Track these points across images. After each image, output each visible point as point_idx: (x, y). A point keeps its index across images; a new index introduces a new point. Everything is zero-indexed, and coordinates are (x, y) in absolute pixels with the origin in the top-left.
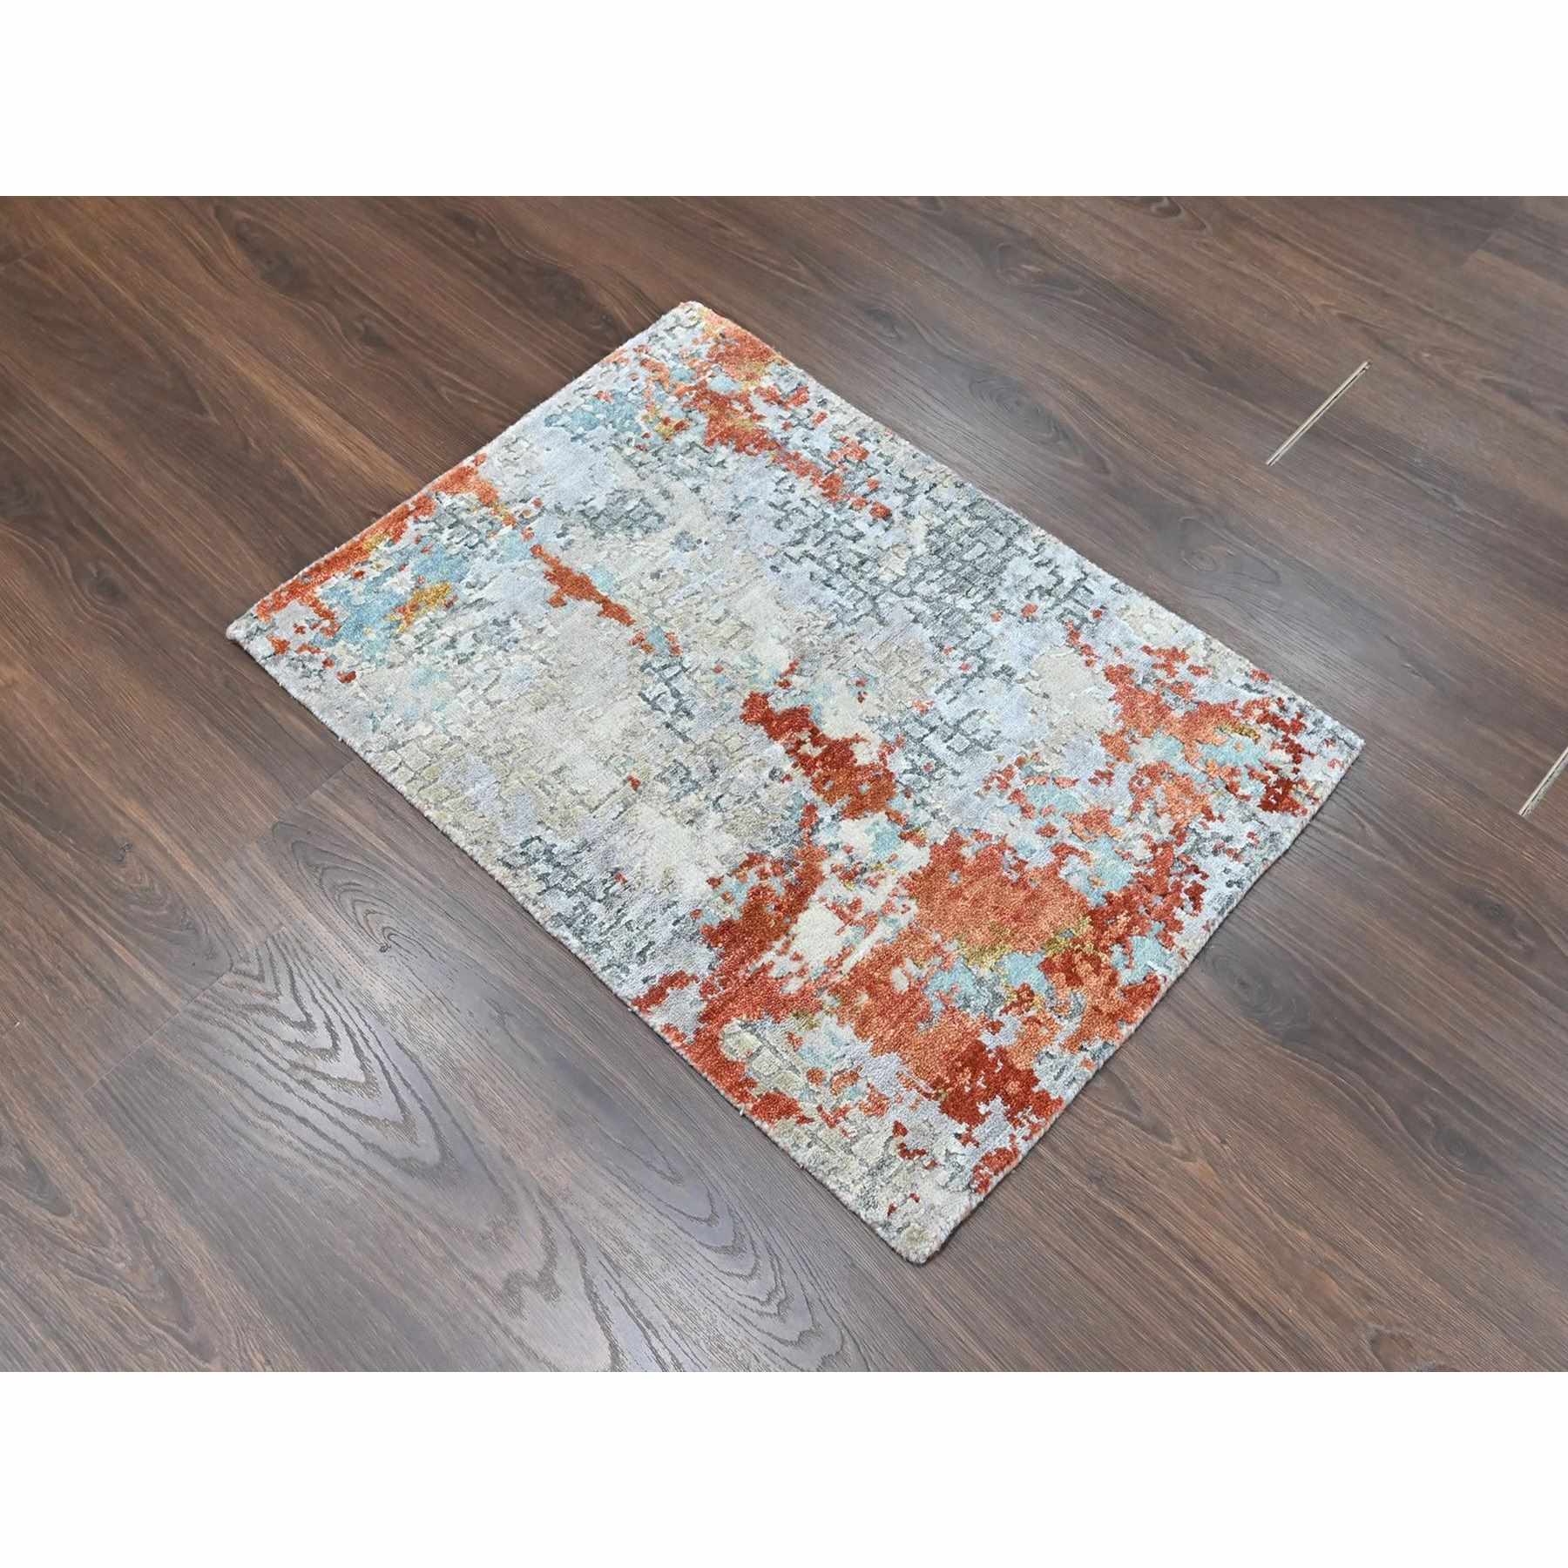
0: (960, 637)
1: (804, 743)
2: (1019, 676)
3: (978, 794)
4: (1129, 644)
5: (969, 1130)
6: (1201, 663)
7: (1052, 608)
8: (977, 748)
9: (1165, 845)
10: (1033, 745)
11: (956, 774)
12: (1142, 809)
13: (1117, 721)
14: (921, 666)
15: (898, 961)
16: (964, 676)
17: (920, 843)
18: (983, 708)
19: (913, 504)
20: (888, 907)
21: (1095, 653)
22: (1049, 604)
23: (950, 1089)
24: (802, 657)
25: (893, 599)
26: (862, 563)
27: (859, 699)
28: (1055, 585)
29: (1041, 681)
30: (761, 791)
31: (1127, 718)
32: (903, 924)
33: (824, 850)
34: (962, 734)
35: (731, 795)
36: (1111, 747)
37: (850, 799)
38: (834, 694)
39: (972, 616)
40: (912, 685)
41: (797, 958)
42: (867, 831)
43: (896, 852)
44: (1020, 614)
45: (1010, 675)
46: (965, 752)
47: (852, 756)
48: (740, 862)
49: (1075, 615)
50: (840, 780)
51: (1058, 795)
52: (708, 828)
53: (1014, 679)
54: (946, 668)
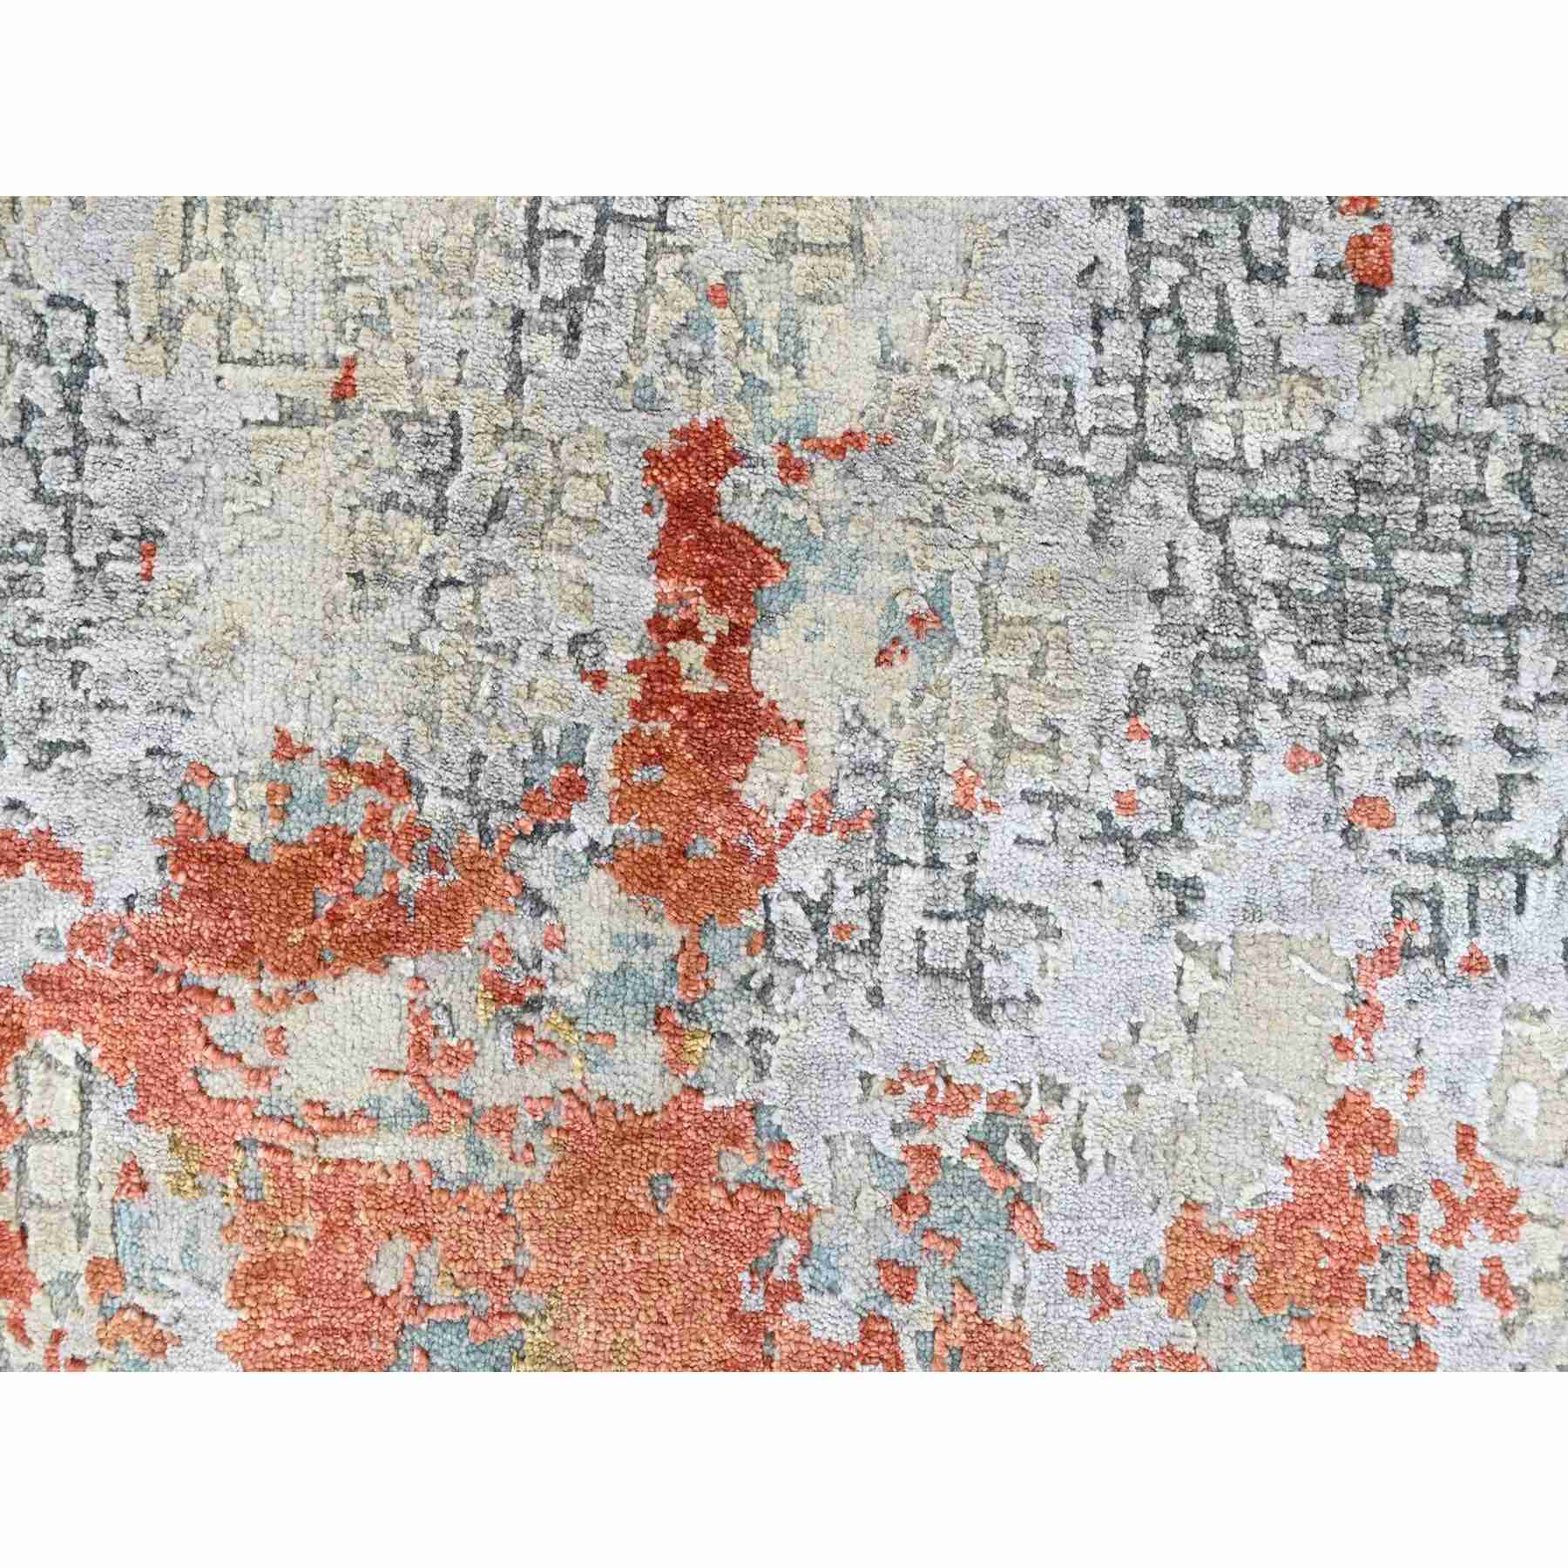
0: (1192, 727)
1: (698, 638)
2: (1196, 932)
3: (866, 1078)
4: (1454, 1092)
6: (1518, 1276)
7: (1414, 858)
8: (965, 990)
10: (1060, 1094)
11: (876, 996)
13: (1249, 1215)
14: (1054, 711)
15: (424, 1234)
16: (1105, 816)
17: (675, 1062)
18: (1062, 923)
19: (1449, 315)
20: (502, 1120)
21: (1376, 1042)
22: (1421, 845)
24: (883, 442)
25: (1173, 501)
26: (1211, 346)
27: (881, 653)
28: (1478, 816)
29: (1219, 985)
30: (529, 654)
31: (1270, 1229)
32: (493, 1178)
33: (514, 891)
34: (970, 933)
35: (475, 602)
36: (1179, 1253)
37: (657, 842)
38: (851, 591)
39: (1261, 707)
40: (1000, 730)
41: (277, 1040)
42: (617, 940)
43: (618, 1034)
44: (1346, 802)
45: (1182, 911)
46: (936, 974)
47: (746, 760)
48: (360, 756)
49: (1437, 921)
50: (678, 786)
51: (991, 1236)
52: (375, 624)
53: (1180, 928)
54: (1095, 763)
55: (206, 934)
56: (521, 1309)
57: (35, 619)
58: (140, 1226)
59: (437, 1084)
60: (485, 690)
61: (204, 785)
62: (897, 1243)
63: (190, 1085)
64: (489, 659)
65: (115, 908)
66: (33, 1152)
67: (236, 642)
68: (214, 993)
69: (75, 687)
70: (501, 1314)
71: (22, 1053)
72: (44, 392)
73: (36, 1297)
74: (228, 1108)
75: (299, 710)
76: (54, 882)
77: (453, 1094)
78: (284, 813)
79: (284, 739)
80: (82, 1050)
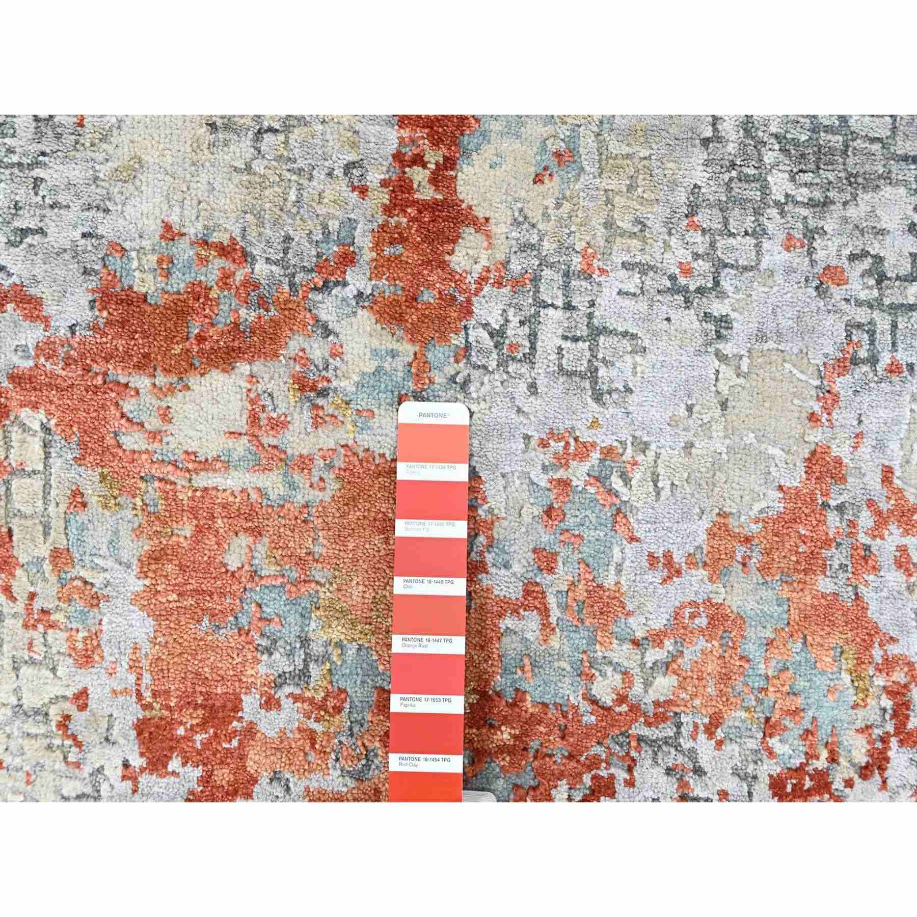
0: (726, 223)
1: (424, 165)
2: (728, 348)
3: (527, 438)
4: (880, 446)
5: (142, 770)
7: (859, 303)
8: (587, 384)
9: (635, 709)
10: (644, 447)
11: (533, 388)
12: (660, 644)
13: (757, 521)
14: (642, 211)
15: (257, 532)
16: (673, 278)
18: (646, 343)
20: (304, 463)
21: (835, 416)
22: (863, 295)
23: (166, 713)
27: (537, 175)
28: (898, 278)
29: (741, 381)
30: (320, 175)
31: (770, 529)
32: (300, 499)
33: (311, 322)
34: (590, 349)
35: (286, 143)
36: (715, 543)
37: (400, 292)
38: (518, 137)
39: (769, 211)
40: (609, 224)
41: (166, 415)
42: (375, 352)
43: (376, 410)
44: (819, 269)
45: (719, 336)
46: (570, 374)
47: (454, 241)
48: (215, 238)
49: (872, 342)
50: (412, 257)
51: (602, 534)
52: (225, 156)
53: (717, 346)
54: (667, 246)
55: (121, 349)
56: (317, 578)
57: (11, 151)
58: (82, 528)
59: (266, 440)
60: (293, 197)
61: (118, 255)
62: (545, 538)
63: (113, 442)
64: (294, 178)
65: (63, 332)
66: (15, 483)
67: (137, 166)
68: (126, 385)
69: (36, 194)
70: (305, 581)
71: (8, 422)
73: (19, 572)
74: (136, 456)
75: (177, 209)
76: (26, 317)
77: (275, 447)
78: (168, 274)
79: (168, 227)
80: (45, 421)
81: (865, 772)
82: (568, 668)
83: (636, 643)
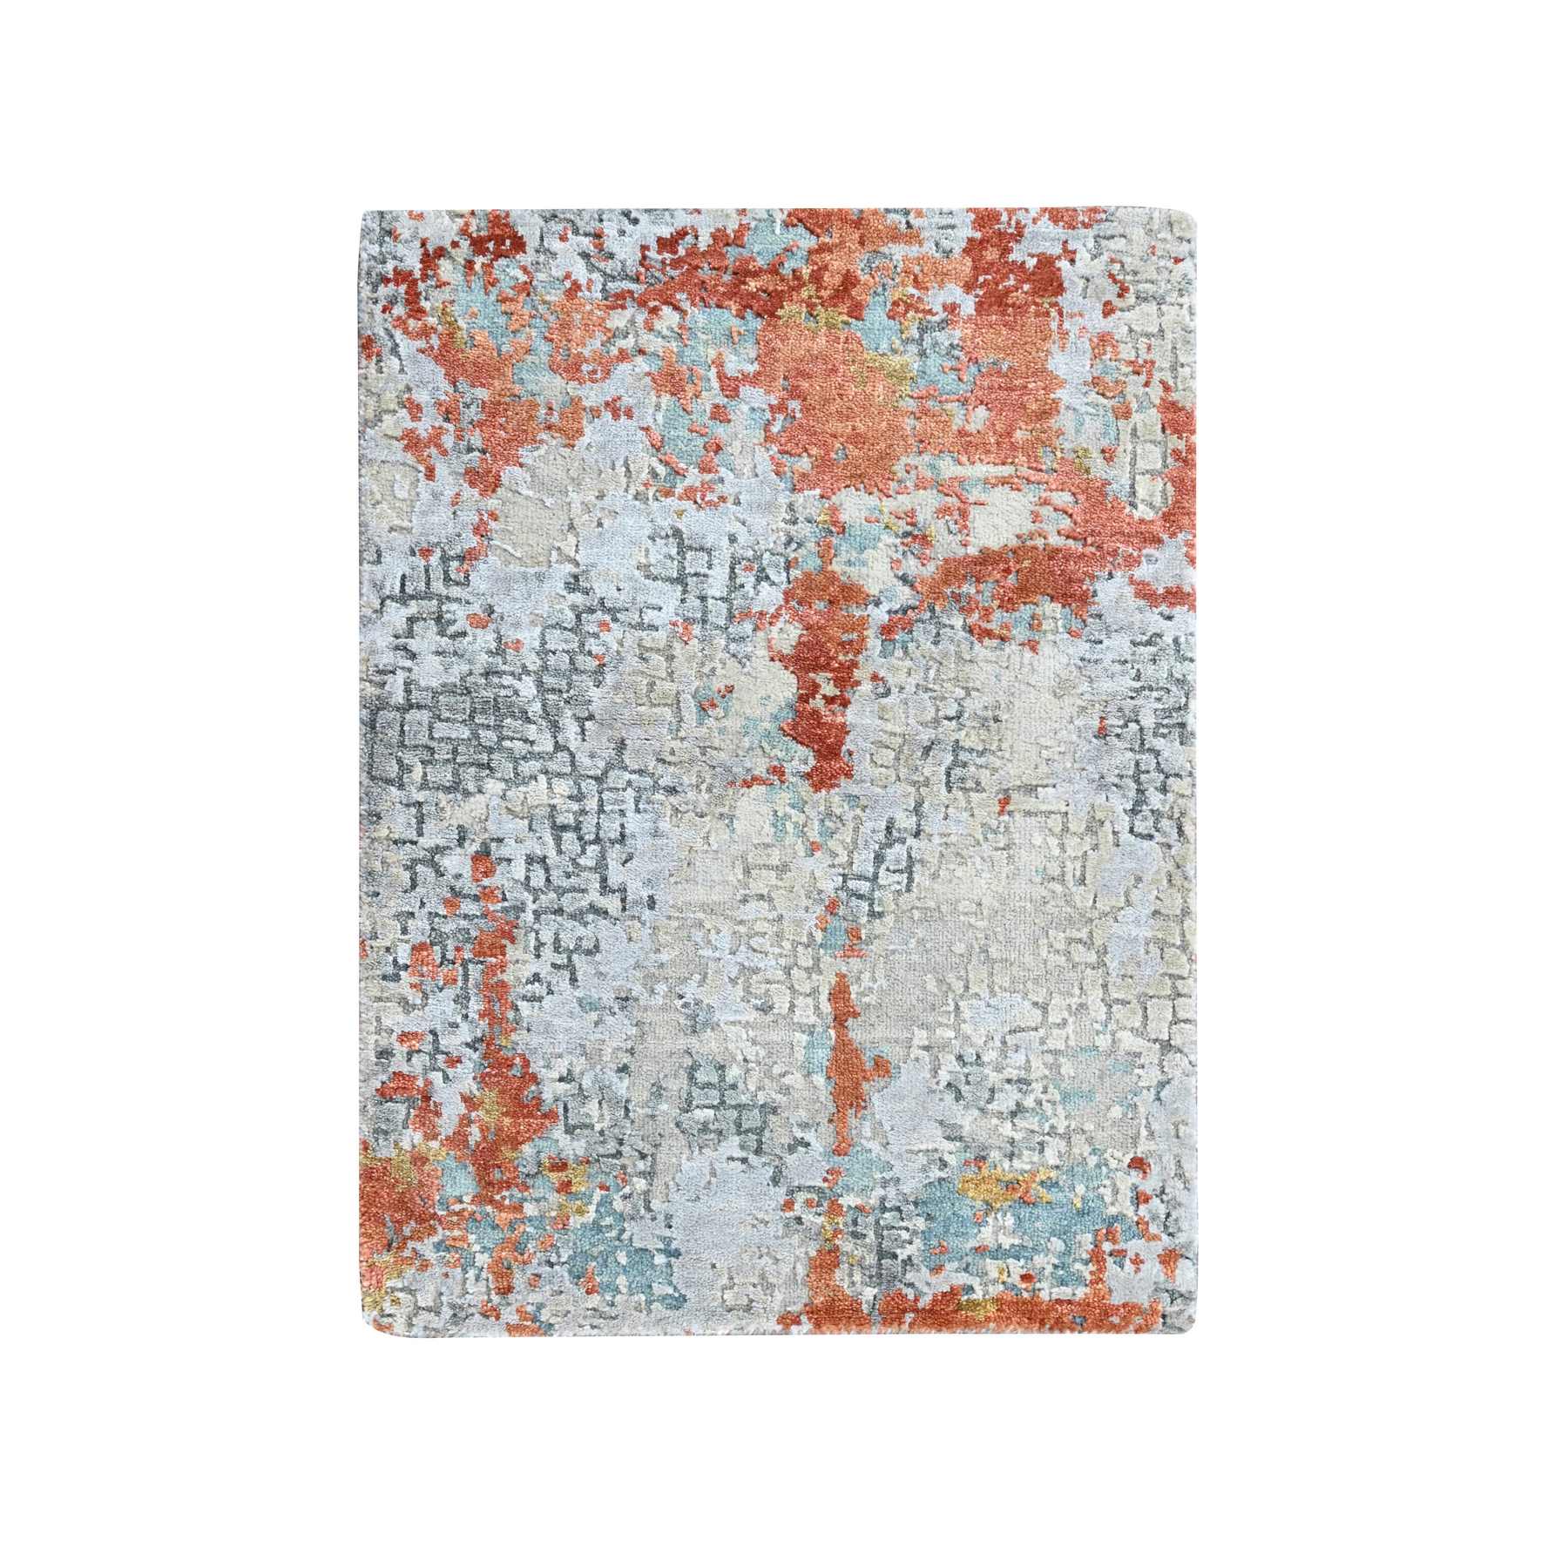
0: (572, 660)
1: (824, 697)
2: (569, 568)
3: (737, 503)
4: (436, 496)
5: (1059, 258)
6: (403, 413)
7: (458, 600)
8: (686, 542)
9: (642, 303)
10: (638, 496)
11: (733, 539)
12: (621, 351)
13: (541, 442)
14: (642, 666)
15: (962, 433)
16: (615, 620)
17: (835, 510)
18: (637, 573)
19: (442, 842)
20: (921, 485)
21: (477, 519)
22: (454, 606)
23: (1037, 300)
24: (732, 783)
25: (583, 760)
26: (564, 828)
27: (731, 692)
28: (425, 619)
29: (557, 544)
30: (910, 689)
31: (530, 435)
32: (927, 457)
33: (916, 584)
34: (684, 568)
35: (938, 710)
36: (576, 425)
37: (844, 607)
38: (748, 718)
39: (535, 669)
40: (671, 658)
41: (1036, 517)
42: (864, 564)
43: (864, 522)
44: (492, 626)
45: (576, 577)
46: (702, 549)
47: (799, 643)
48: (995, 642)
49: (446, 572)
50: (835, 632)
51: (672, 433)
52: (988, 699)
53: (577, 570)
54: (621, 644)
55: (1072, 563)
56: (912, 400)
57: (1159, 699)
58: (1105, 434)
59: (955, 500)
60: (932, 673)
61: (1074, 628)
62: (720, 431)
63: (1078, 496)
64: (931, 686)
65: (1118, 574)
66: (1159, 465)
67: (1058, 691)
68: (1068, 537)
69: (1138, 670)
70: (922, 398)
71: (1164, 509)
72: (1155, 799)
73: (1157, 402)
74: (1060, 487)
75: (1026, 661)
76: (1148, 584)
77: (947, 495)
78: (1033, 617)
79: (1034, 649)
80: (1134, 511)
81: (441, 252)
82: (699, 334)
83: (641, 352)
